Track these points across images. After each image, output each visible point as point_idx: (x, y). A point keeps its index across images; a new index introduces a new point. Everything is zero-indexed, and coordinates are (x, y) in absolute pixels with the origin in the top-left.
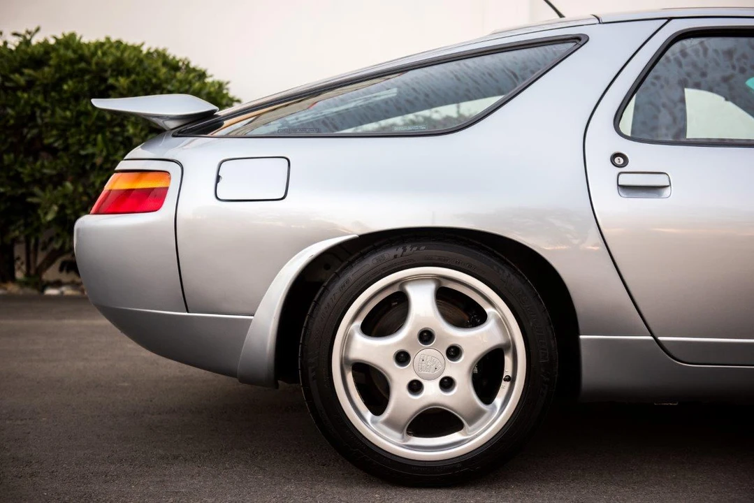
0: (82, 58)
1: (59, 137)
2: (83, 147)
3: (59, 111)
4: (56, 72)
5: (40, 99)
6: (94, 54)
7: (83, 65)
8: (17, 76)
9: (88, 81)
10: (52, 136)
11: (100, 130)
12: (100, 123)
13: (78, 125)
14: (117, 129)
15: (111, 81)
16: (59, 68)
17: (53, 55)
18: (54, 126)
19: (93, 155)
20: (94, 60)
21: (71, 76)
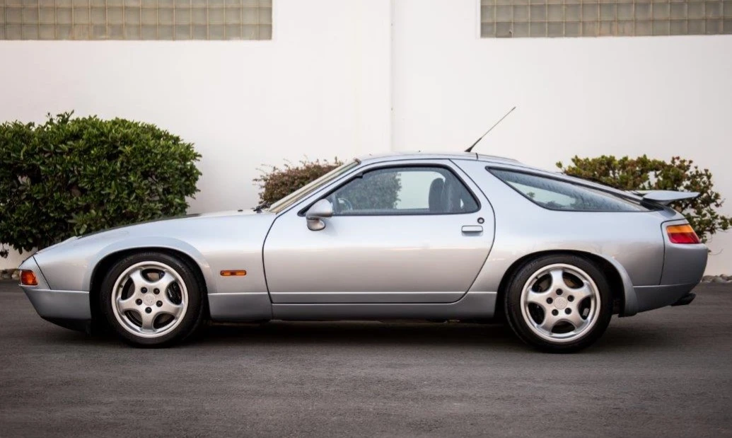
0: (102, 134)
1: (89, 182)
2: (103, 189)
3: (89, 167)
4: (87, 143)
5: (77, 159)
6: (110, 131)
7: (103, 138)
8: (63, 146)
9: (106, 148)
10: (85, 182)
11: (113, 178)
12: (113, 174)
13: (100, 175)
14: (124, 178)
15: (120, 148)
16: (89, 140)
17: (85, 132)
18: (85, 176)
19: (109, 194)
20: (110, 135)
21: (95, 145)
